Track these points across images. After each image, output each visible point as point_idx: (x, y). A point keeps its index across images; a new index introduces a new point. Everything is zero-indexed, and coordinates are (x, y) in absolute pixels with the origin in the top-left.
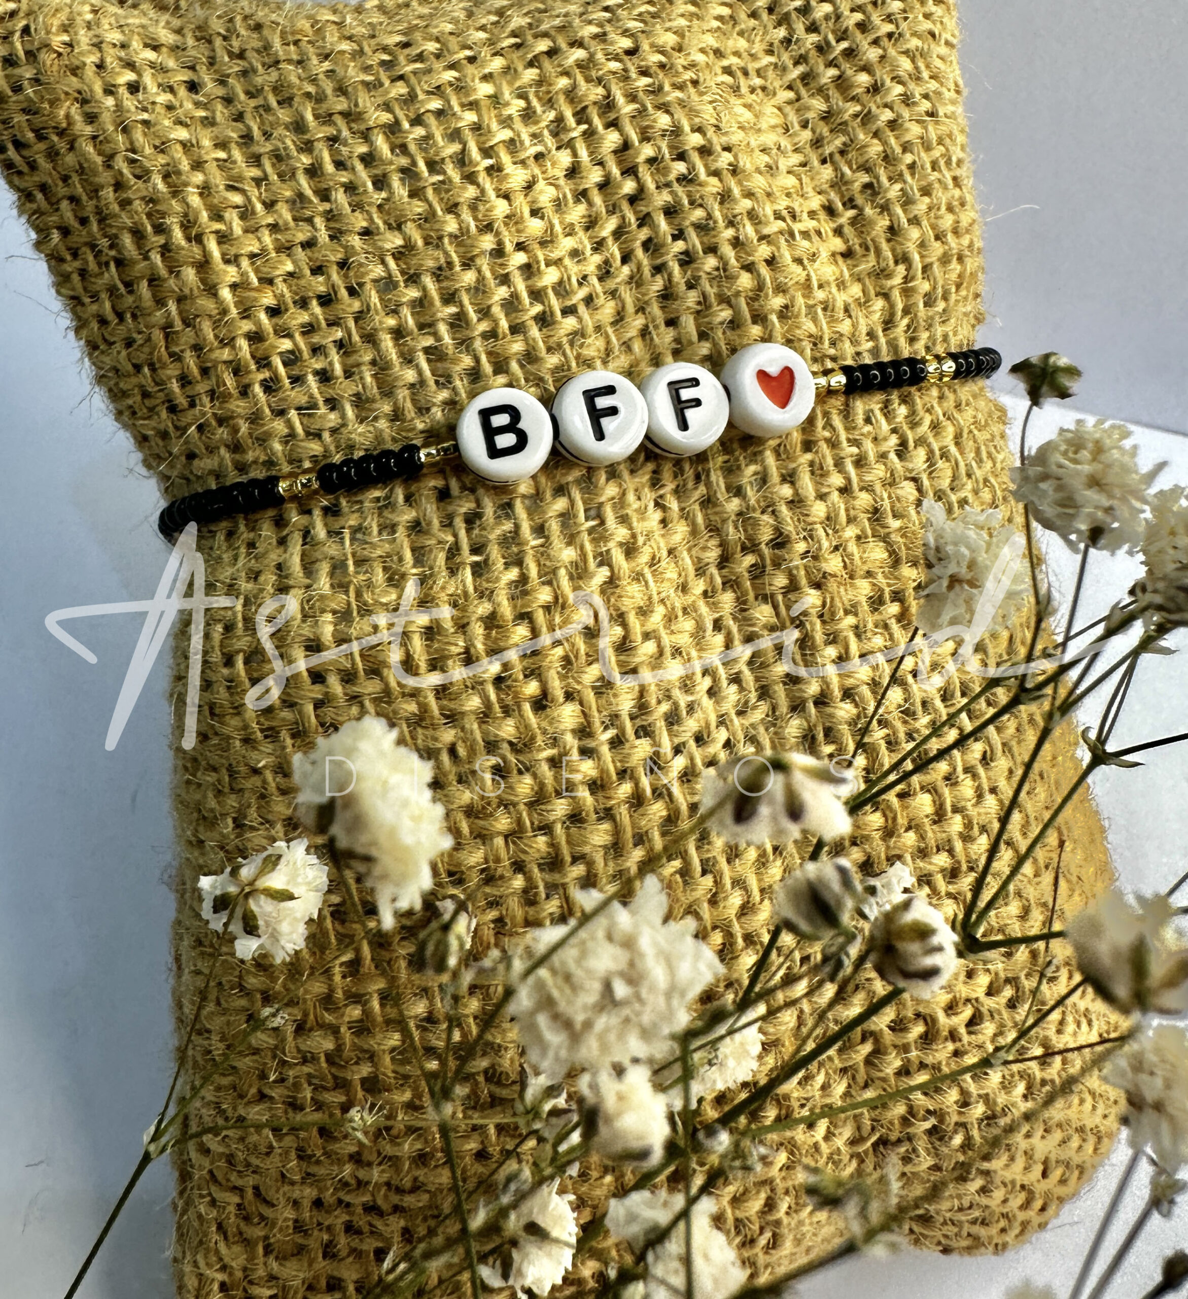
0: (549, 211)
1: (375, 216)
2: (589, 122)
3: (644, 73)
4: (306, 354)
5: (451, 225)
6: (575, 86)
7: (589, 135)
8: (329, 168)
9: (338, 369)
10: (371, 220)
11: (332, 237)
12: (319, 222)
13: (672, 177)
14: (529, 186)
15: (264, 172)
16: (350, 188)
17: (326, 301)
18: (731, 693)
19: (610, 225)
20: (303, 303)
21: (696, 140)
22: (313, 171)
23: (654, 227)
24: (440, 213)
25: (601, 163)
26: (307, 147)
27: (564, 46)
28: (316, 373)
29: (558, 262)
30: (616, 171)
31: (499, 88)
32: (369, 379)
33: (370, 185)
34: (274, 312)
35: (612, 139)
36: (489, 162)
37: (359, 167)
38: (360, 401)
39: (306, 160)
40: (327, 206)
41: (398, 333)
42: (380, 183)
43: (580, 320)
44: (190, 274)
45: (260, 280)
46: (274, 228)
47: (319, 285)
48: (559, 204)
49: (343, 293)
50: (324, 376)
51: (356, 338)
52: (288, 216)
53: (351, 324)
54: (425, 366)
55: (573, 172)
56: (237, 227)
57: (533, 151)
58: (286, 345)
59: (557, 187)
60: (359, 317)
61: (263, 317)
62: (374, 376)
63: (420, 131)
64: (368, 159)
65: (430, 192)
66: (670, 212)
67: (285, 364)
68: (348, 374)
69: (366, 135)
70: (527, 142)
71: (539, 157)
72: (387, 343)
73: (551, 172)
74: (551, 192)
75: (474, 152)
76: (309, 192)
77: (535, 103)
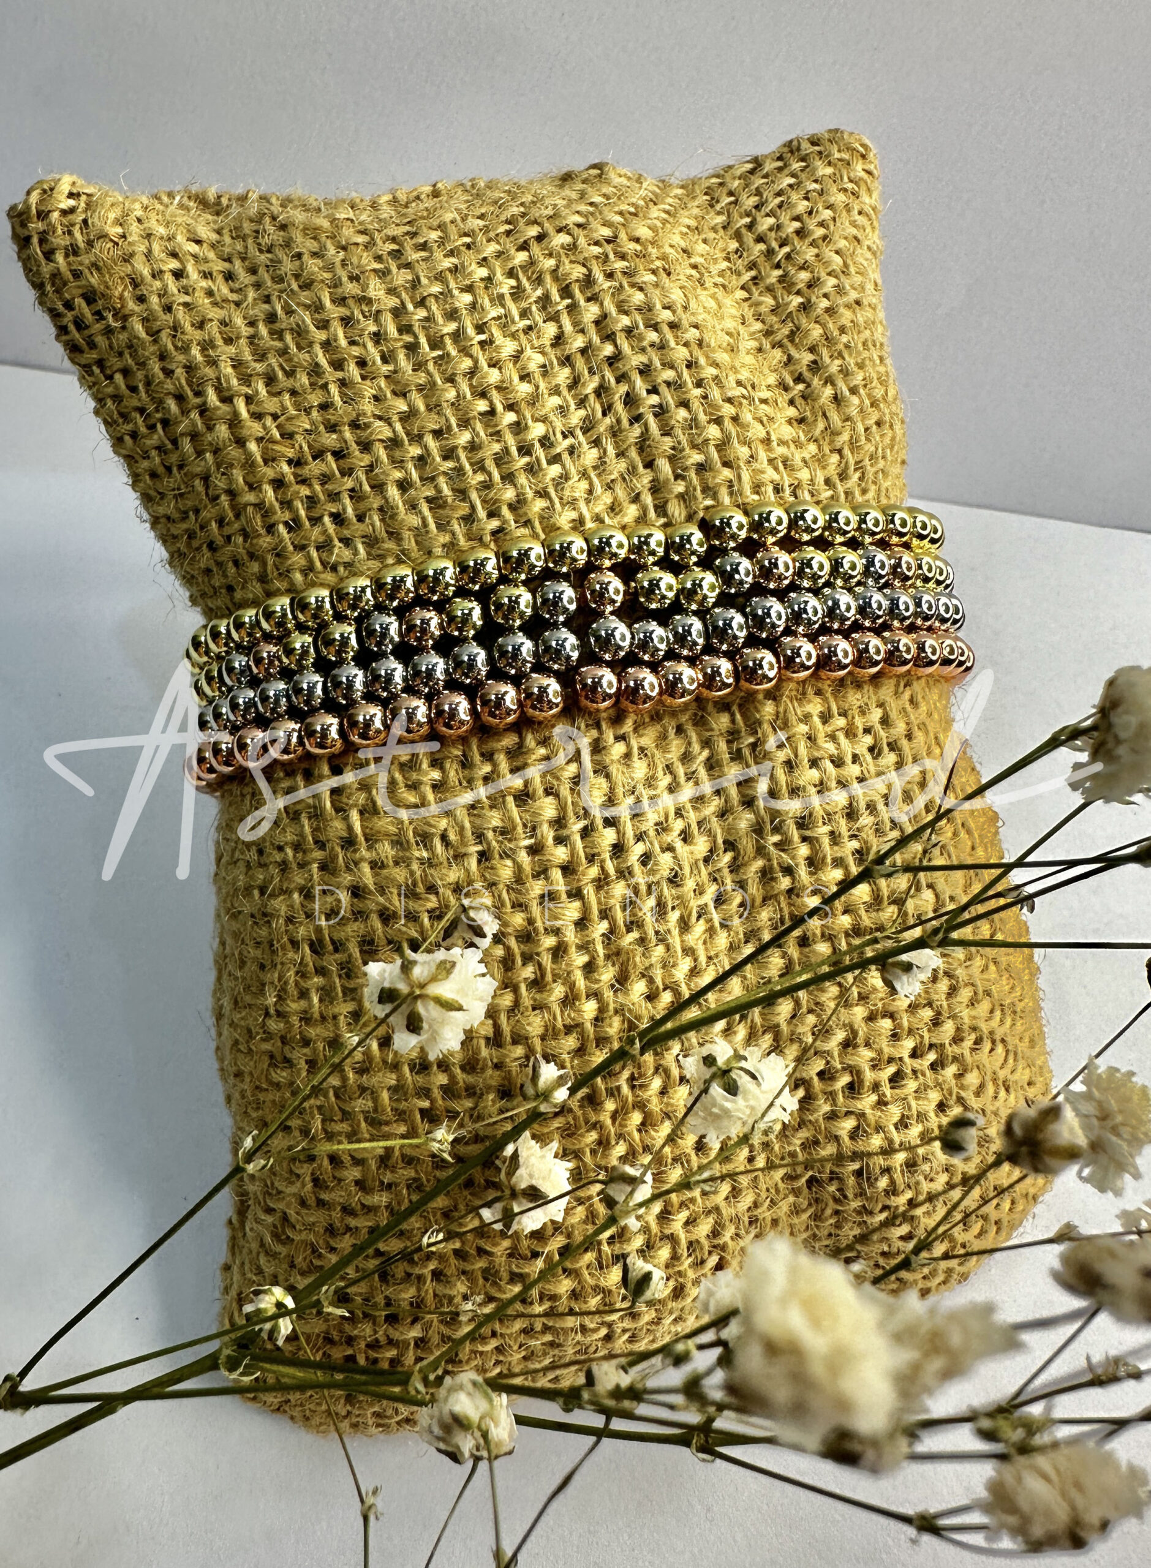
0: (537, 376)
1: (384, 385)
2: (571, 296)
4: (323, 499)
5: (449, 393)
6: (560, 266)
8: (343, 343)
9: (351, 515)
10: (381, 389)
11: (345, 401)
12: (334, 388)
13: (646, 343)
14: (518, 355)
15: (285, 344)
16: (361, 360)
17: (340, 455)
19: (592, 385)
20: (320, 457)
21: (666, 315)
22: (328, 346)
23: (632, 384)
24: (440, 382)
25: (583, 332)
26: (324, 325)
27: (551, 231)
28: (332, 515)
29: (544, 418)
30: (596, 339)
31: (492, 271)
32: (378, 523)
33: (378, 359)
34: (294, 463)
35: (591, 312)
36: (482, 337)
37: (370, 344)
38: (370, 541)
39: (322, 336)
41: (404, 485)
42: (388, 357)
43: (564, 467)
44: (223, 432)
45: (282, 435)
46: (293, 393)
47: (333, 441)
48: (545, 370)
49: (355, 449)
50: (339, 519)
51: (367, 488)
52: (306, 383)
53: (362, 475)
54: (427, 512)
55: (559, 340)
56: (263, 391)
57: (522, 325)
58: (306, 491)
59: (543, 353)
60: (370, 468)
61: (286, 469)
62: (383, 520)
63: (422, 313)
64: (378, 337)
65: (431, 367)
66: (645, 371)
67: (305, 508)
68: (361, 518)
69: (376, 317)
70: (517, 318)
71: (526, 330)
72: (393, 492)
73: (538, 342)
74: (539, 359)
75: (469, 329)
76: (324, 363)
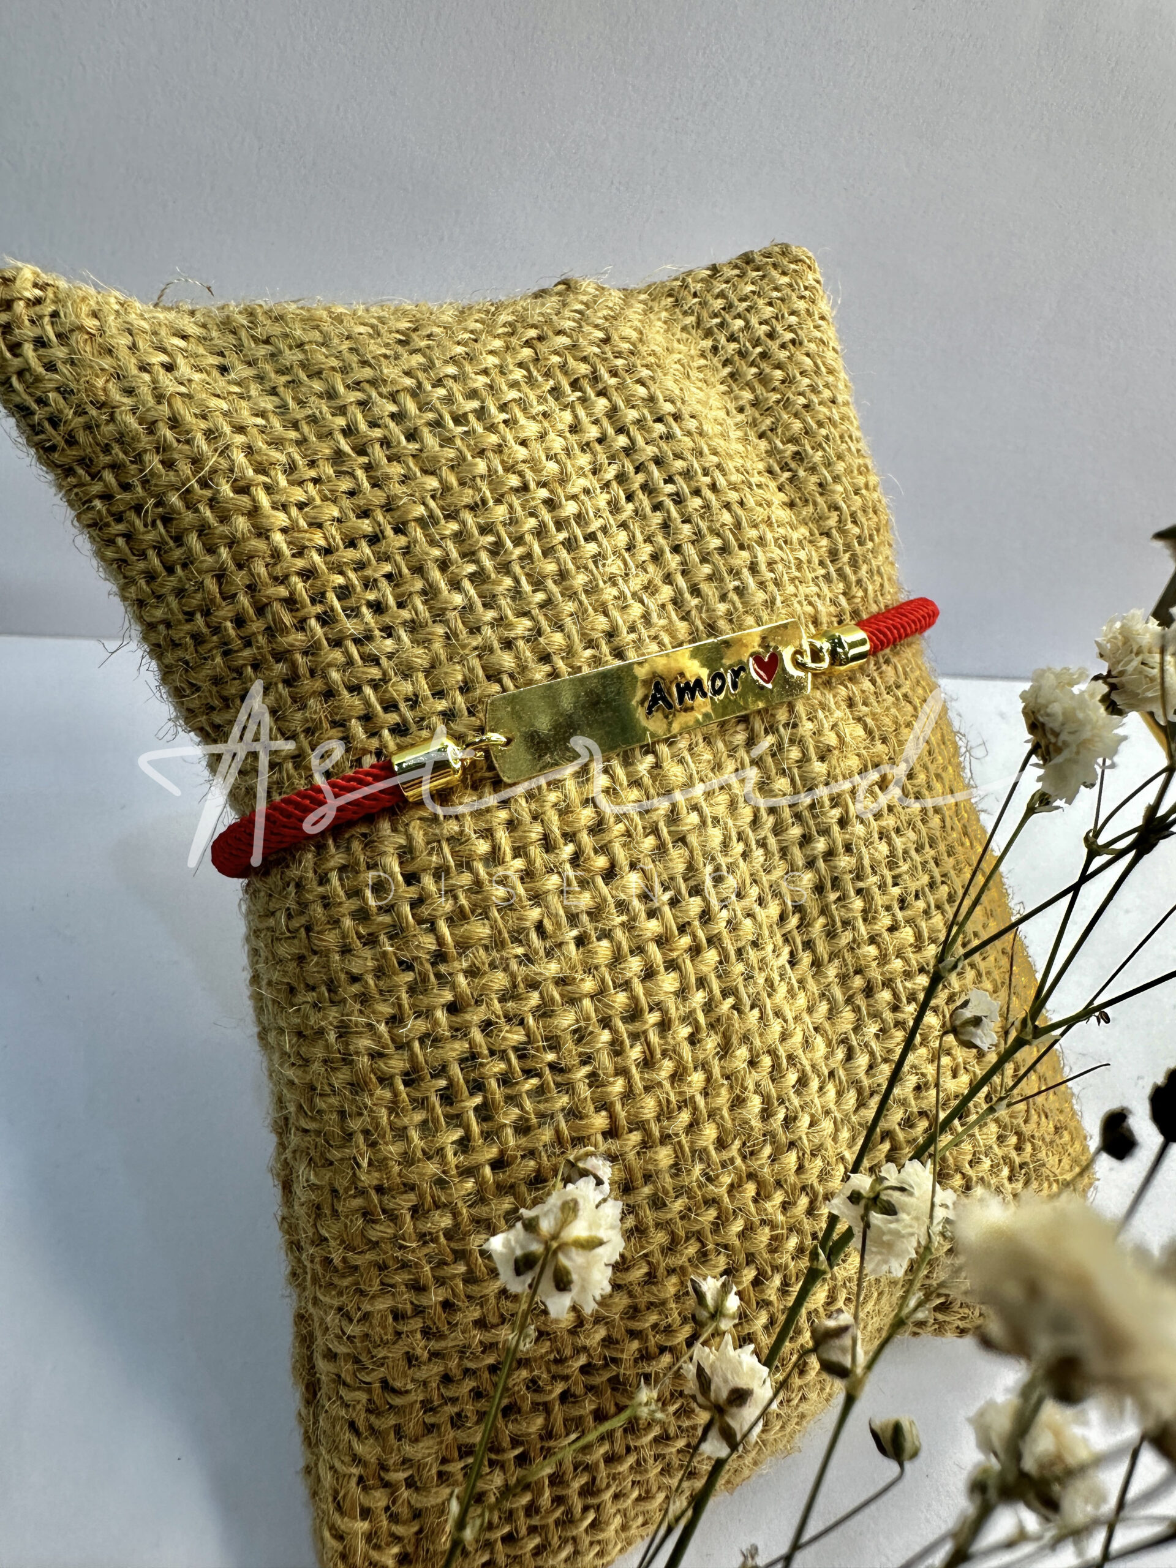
0: (563, 457)
1: (411, 464)
2: (581, 390)
3: (618, 355)
4: (359, 589)
5: (481, 466)
6: (565, 363)
7: (583, 400)
8: (363, 426)
9: (391, 601)
10: (409, 468)
11: (374, 485)
12: (360, 474)
13: (655, 435)
14: (542, 436)
15: (302, 434)
16: (385, 442)
17: (374, 539)
18: (758, 854)
19: (610, 473)
20: (352, 544)
21: (668, 408)
22: (349, 431)
23: (649, 474)
24: (469, 458)
25: (596, 422)
26: (342, 410)
27: (550, 333)
28: (370, 605)
29: (574, 497)
30: (610, 431)
31: (503, 360)
32: (421, 607)
33: (402, 438)
34: (327, 551)
35: (602, 404)
36: (504, 416)
37: (392, 425)
38: (413, 626)
39: (341, 422)
40: (365, 459)
41: (444, 565)
42: (412, 436)
43: (600, 546)
44: (241, 523)
45: (310, 525)
46: (316, 481)
47: (366, 526)
48: (568, 451)
49: (389, 532)
50: (378, 608)
51: (405, 571)
52: (330, 471)
53: (399, 558)
54: (472, 592)
55: (575, 429)
56: (282, 481)
57: (542, 408)
58: (340, 580)
59: (565, 438)
60: (407, 551)
61: (316, 558)
62: (425, 603)
63: (441, 392)
64: (399, 417)
65: (458, 442)
66: (658, 461)
67: (339, 599)
68: (401, 605)
69: (393, 397)
70: (535, 403)
71: (545, 415)
72: (436, 575)
73: (560, 426)
75: (493, 410)
76: (347, 449)
77: (535, 373)
